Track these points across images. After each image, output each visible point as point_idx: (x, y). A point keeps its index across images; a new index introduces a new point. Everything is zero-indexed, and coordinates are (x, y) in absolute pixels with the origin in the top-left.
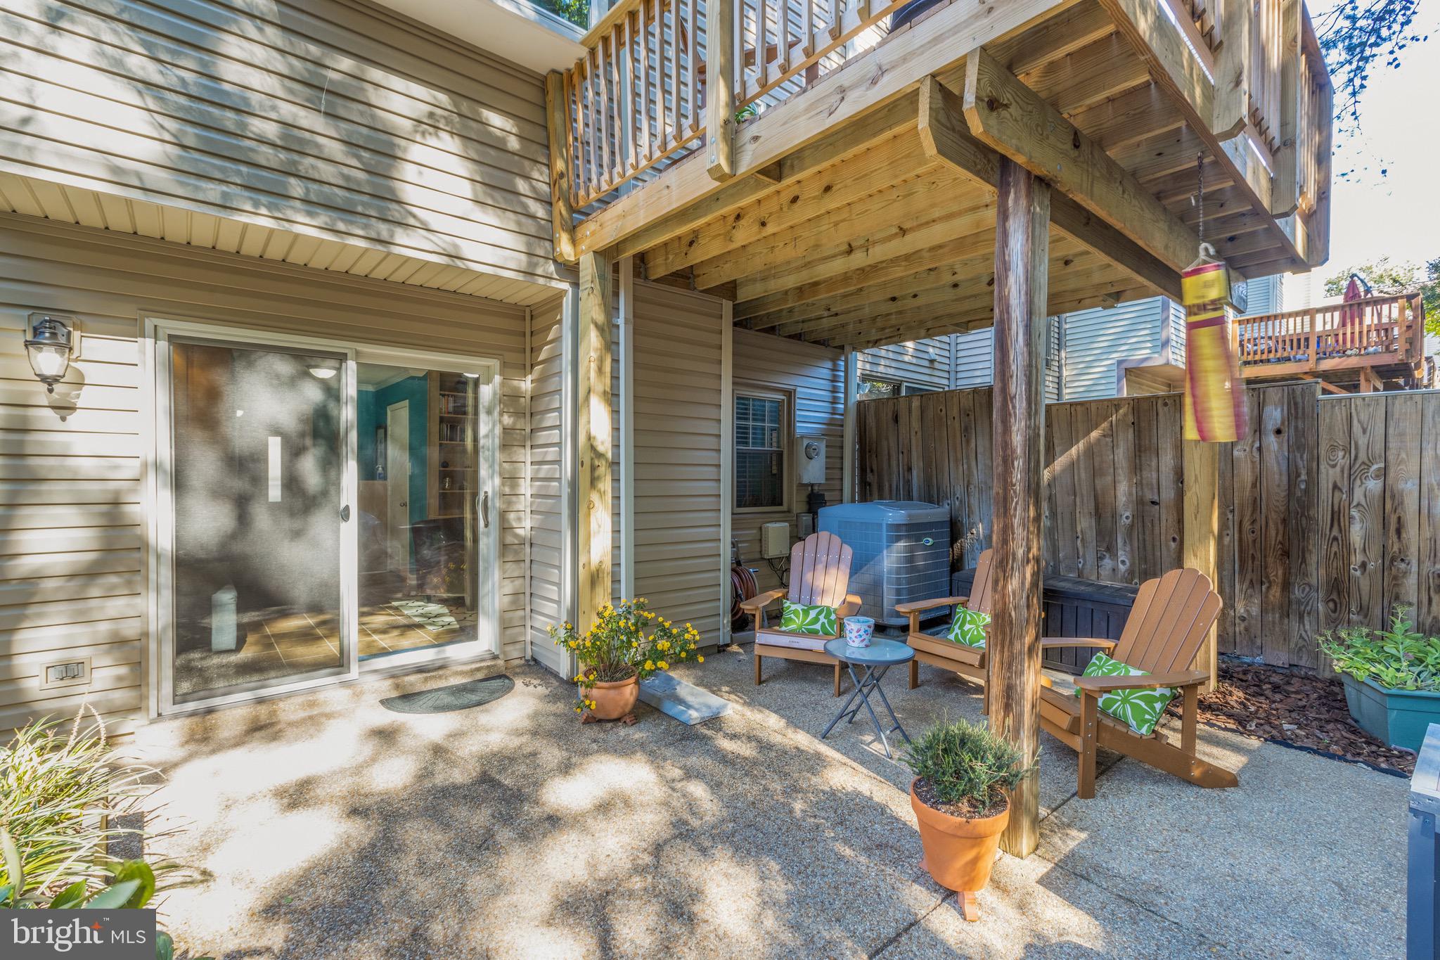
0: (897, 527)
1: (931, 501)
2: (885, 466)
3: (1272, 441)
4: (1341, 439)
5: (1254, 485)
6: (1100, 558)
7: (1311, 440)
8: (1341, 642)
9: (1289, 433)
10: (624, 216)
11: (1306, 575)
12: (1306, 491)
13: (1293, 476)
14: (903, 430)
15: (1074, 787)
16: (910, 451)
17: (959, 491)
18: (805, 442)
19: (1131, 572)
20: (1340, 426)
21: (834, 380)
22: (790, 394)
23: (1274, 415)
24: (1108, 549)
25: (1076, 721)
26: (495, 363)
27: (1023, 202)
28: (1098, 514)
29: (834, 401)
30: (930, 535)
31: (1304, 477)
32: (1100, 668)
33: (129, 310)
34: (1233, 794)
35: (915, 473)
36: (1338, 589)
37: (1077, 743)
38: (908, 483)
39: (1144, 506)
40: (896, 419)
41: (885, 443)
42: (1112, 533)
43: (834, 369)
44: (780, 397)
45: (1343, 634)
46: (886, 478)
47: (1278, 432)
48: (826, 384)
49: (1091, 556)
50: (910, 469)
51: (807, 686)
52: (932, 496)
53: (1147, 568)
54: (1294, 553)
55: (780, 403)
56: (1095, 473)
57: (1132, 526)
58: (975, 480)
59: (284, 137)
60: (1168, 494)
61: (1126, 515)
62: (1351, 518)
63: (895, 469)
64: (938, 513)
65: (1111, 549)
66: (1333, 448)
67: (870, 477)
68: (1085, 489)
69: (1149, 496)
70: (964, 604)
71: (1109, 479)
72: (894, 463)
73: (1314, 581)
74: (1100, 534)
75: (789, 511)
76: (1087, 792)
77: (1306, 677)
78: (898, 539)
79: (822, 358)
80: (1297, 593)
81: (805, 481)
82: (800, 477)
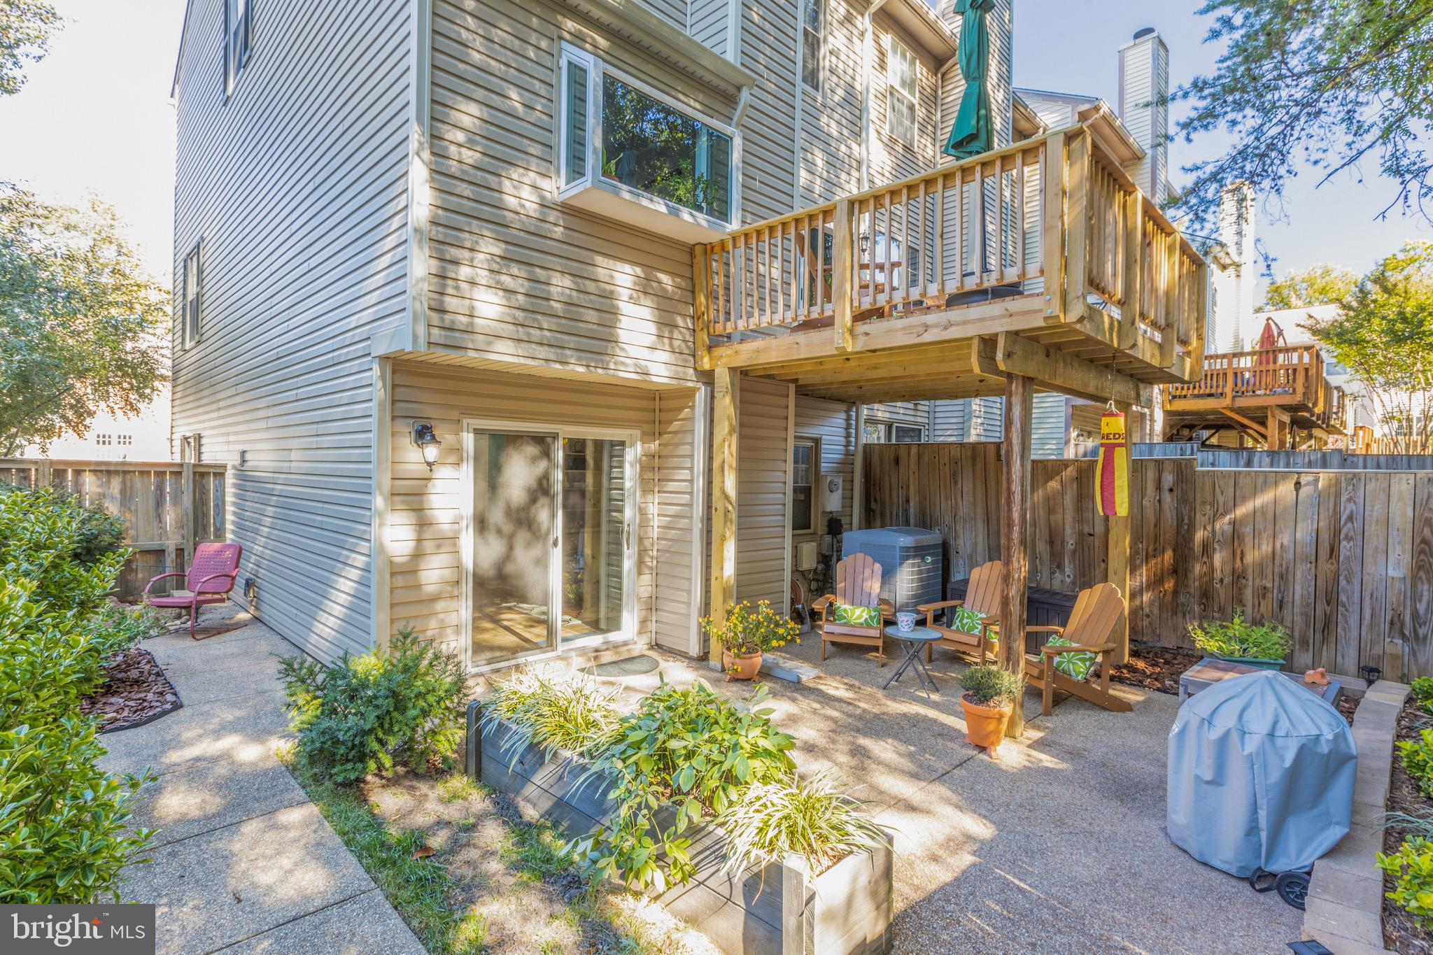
0: (907, 549)
1: (925, 527)
2: (887, 498)
3: (1167, 497)
4: (1209, 498)
5: (1156, 525)
6: (1053, 573)
7: (1191, 496)
8: (1203, 629)
9: (1178, 492)
10: (758, 351)
11: (1187, 586)
12: (1188, 530)
13: (1180, 520)
14: (902, 469)
15: (1040, 710)
16: (908, 487)
17: (947, 519)
18: (829, 479)
19: (1074, 583)
20: (1208, 488)
21: (848, 427)
22: (817, 441)
23: (1168, 479)
24: (1058, 567)
25: (1042, 672)
26: (637, 433)
27: (1020, 390)
28: (1051, 542)
29: (848, 444)
30: (929, 555)
31: (1186, 521)
32: (1054, 642)
33: (455, 414)
34: (1129, 714)
35: (912, 504)
36: (1206, 595)
37: (1042, 685)
38: (906, 511)
39: (1084, 537)
40: (897, 461)
41: (887, 478)
42: (1062, 555)
43: (848, 419)
44: (810, 444)
45: (1205, 625)
46: (888, 507)
47: (1171, 490)
48: (842, 432)
49: (1046, 573)
50: (908, 501)
51: (858, 662)
52: (925, 523)
53: (1085, 581)
54: (1180, 571)
55: (810, 449)
56: (1050, 511)
57: (1074, 551)
58: (960, 513)
59: (565, 311)
60: (1099, 529)
61: (1071, 542)
62: (1214, 549)
63: (895, 500)
64: (933, 537)
65: (1060, 567)
66: (1204, 503)
67: (873, 506)
68: (1042, 522)
69: (1087, 529)
70: (961, 606)
71: (1060, 516)
72: (895, 495)
73: (1192, 590)
74: (1052, 554)
75: (815, 533)
76: (1047, 713)
77: (1187, 655)
78: (908, 558)
79: (837, 411)
80: (1182, 599)
81: (828, 510)
82: (824, 507)
